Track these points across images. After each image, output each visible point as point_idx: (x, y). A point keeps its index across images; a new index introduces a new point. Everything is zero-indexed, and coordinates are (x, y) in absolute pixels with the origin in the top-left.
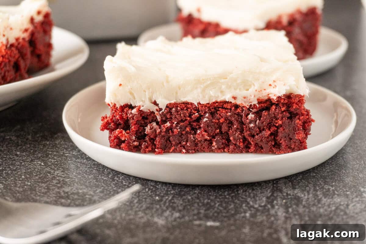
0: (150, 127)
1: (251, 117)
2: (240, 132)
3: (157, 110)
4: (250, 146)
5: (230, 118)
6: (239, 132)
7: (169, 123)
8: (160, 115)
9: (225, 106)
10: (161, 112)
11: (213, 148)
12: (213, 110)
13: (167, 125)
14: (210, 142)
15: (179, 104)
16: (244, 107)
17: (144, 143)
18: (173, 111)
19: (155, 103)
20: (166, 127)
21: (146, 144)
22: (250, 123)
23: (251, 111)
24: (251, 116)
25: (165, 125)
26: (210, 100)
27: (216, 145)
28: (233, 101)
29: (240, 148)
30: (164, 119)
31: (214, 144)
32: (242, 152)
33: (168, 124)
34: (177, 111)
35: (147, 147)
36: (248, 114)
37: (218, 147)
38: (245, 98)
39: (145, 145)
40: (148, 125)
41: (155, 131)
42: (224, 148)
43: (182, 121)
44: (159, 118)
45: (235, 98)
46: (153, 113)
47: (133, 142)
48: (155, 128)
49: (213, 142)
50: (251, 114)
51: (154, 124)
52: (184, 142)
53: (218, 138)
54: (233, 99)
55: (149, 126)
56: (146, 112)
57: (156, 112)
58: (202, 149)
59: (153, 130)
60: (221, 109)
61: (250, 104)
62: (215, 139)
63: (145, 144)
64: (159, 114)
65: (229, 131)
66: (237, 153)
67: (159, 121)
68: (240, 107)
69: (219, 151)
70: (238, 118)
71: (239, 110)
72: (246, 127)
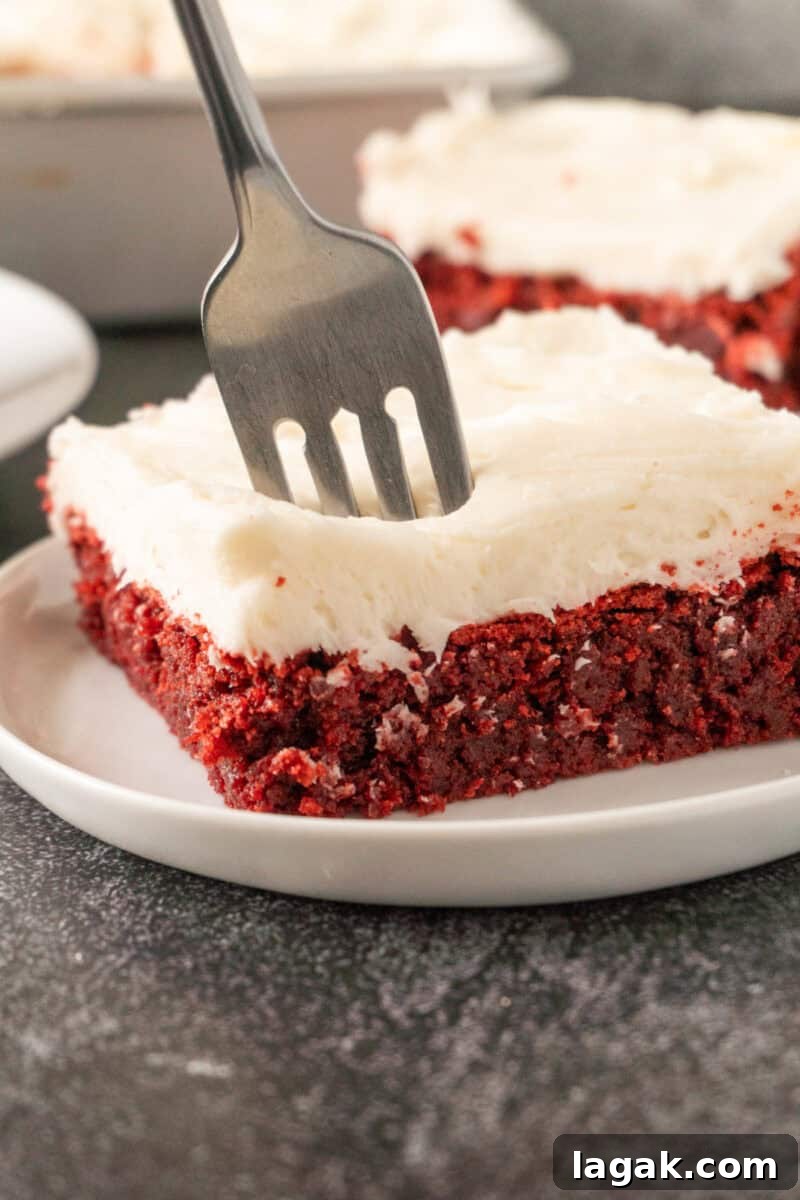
0: (393, 724)
1: (727, 626)
2: (692, 682)
3: (414, 666)
4: (727, 725)
5: (658, 642)
6: (689, 685)
7: (460, 699)
8: (427, 679)
9: (636, 601)
10: (429, 671)
11: (610, 755)
12: (598, 624)
13: (452, 709)
14: (601, 738)
15: (488, 627)
16: (699, 595)
17: (373, 782)
18: (469, 660)
19: (407, 638)
20: (450, 715)
21: (381, 783)
22: (724, 645)
23: (720, 605)
24: (726, 623)
25: (446, 708)
26: (589, 592)
27: (619, 742)
28: (666, 581)
29: (697, 739)
30: (440, 690)
31: (615, 739)
32: (701, 750)
33: (457, 705)
34: (485, 656)
35: (386, 795)
36: (716, 617)
37: (625, 748)
38: (699, 563)
39: (379, 789)
40: (384, 720)
41: (412, 732)
42: (644, 750)
43: (504, 689)
44: (422, 692)
45: (669, 569)
46: (398, 675)
47: (335, 787)
48: (408, 724)
49: (610, 735)
50: (725, 615)
51: (404, 712)
52: (512, 754)
53: (622, 719)
54: (666, 574)
55: (386, 722)
56: (372, 675)
57: (411, 675)
58: (575, 767)
59: (403, 732)
60: (623, 615)
61: (719, 581)
62: (616, 724)
63: (377, 785)
64: (423, 680)
65: (656, 687)
66: (688, 755)
67: (422, 701)
68: (686, 596)
69: (631, 759)
70: (682, 637)
71: (685, 609)
72: (711, 663)
